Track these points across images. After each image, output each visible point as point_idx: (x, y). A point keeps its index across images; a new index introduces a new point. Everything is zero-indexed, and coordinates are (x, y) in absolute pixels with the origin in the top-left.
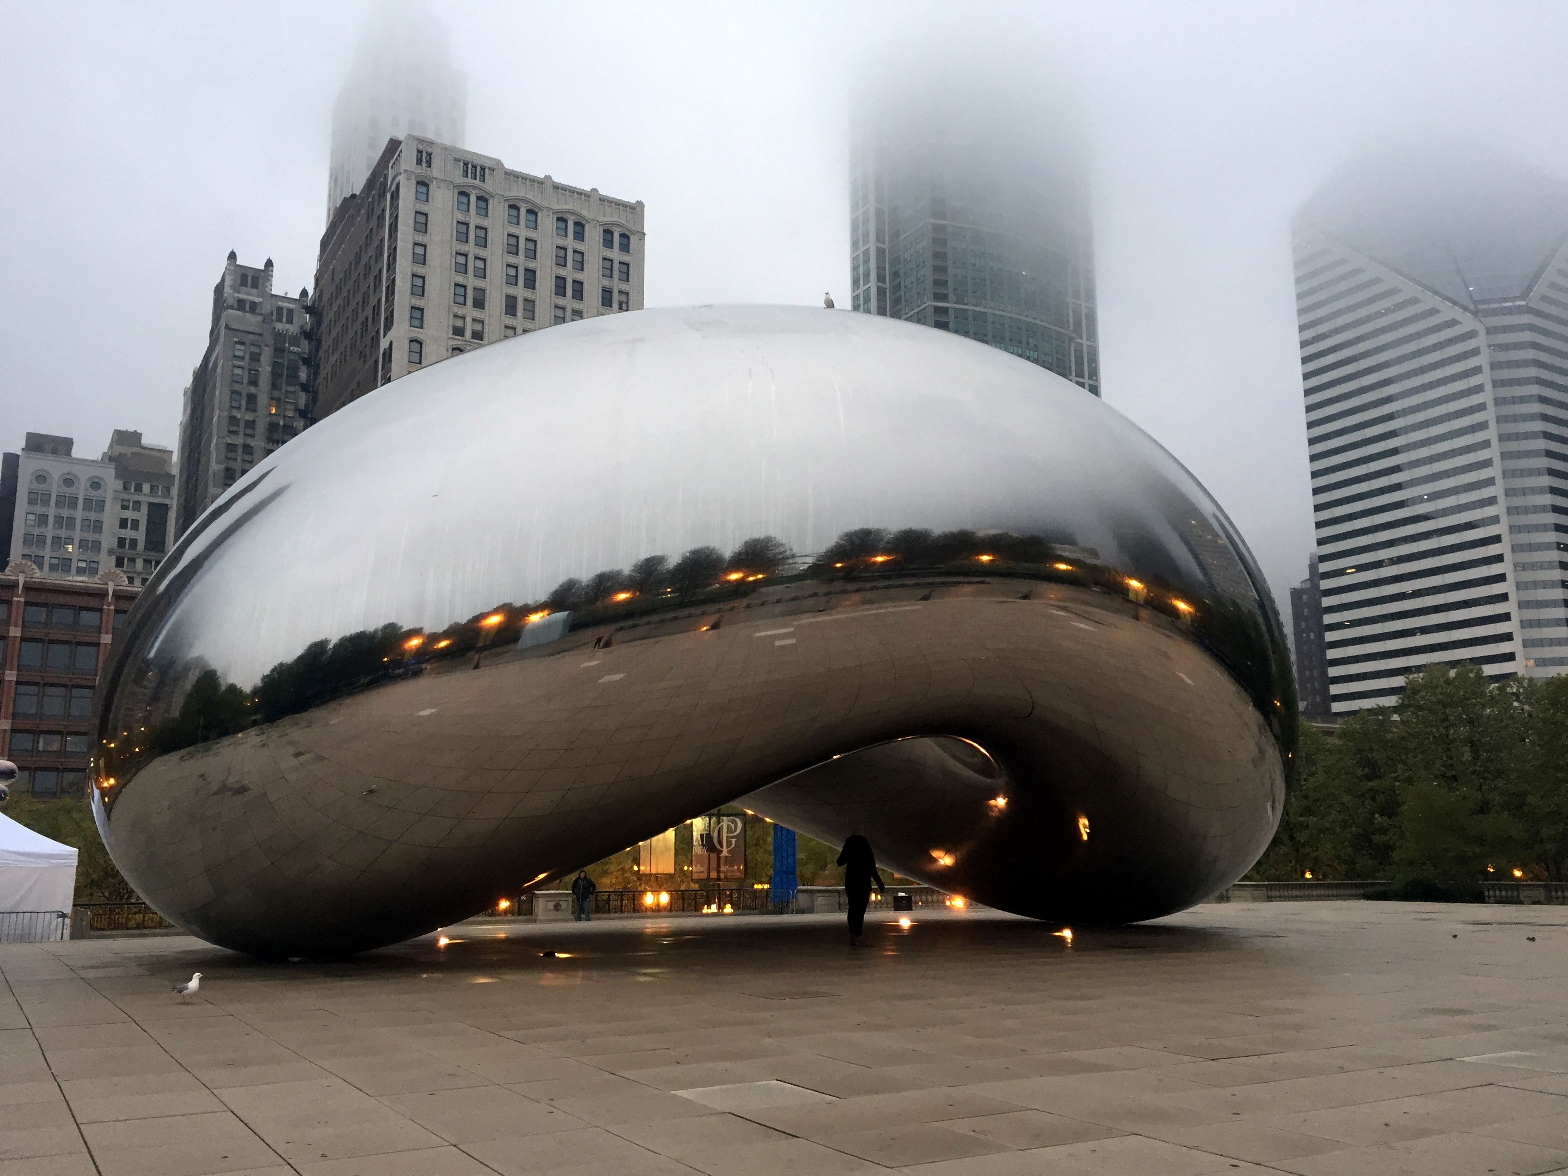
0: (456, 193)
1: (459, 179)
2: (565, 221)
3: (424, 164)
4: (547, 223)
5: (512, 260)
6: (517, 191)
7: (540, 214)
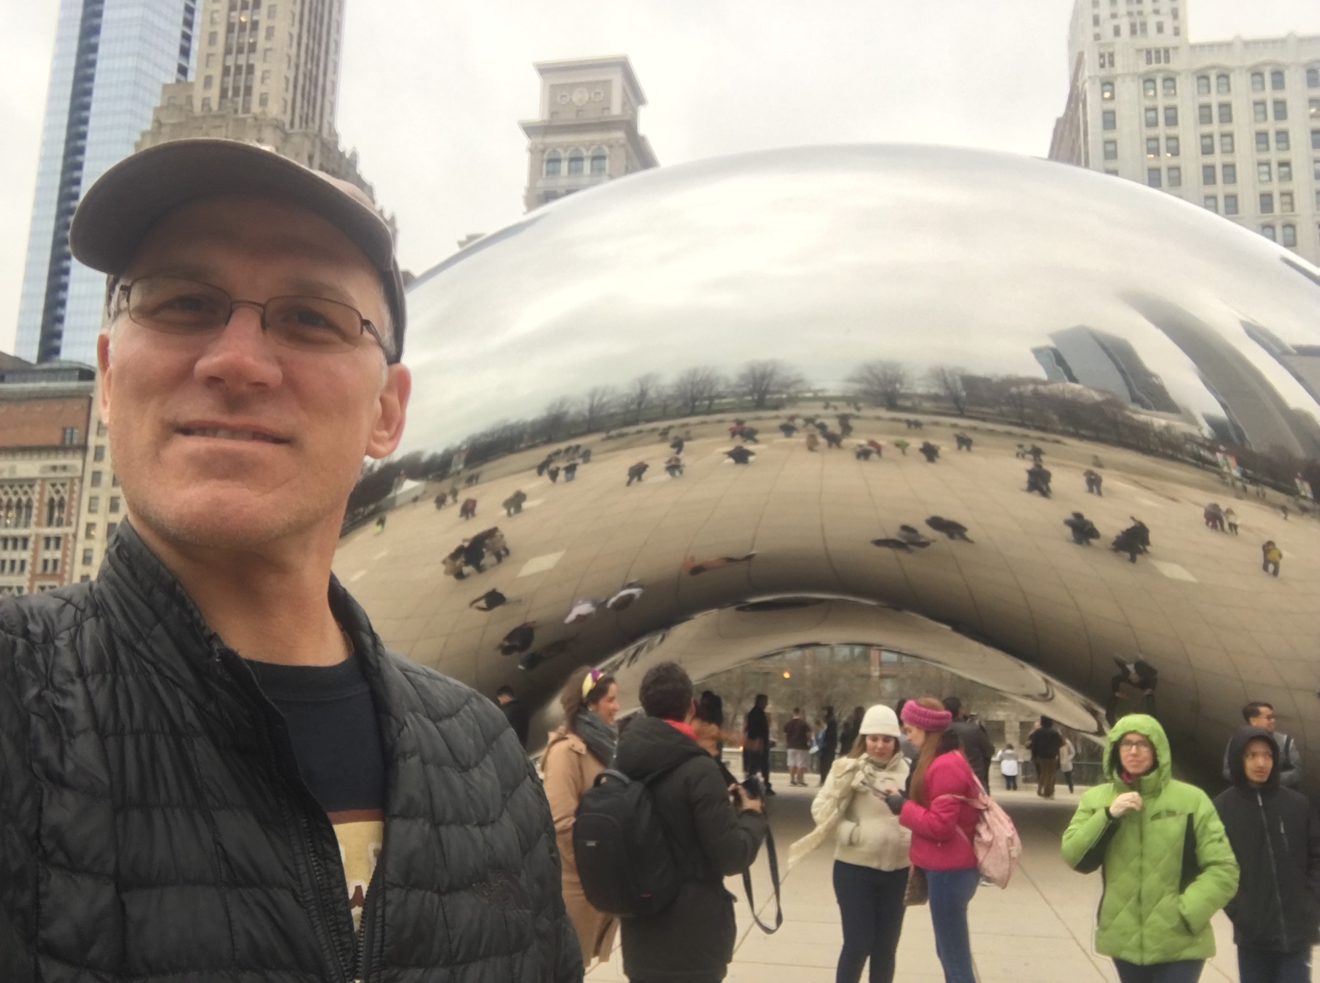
0: (1141, 82)
1: (1143, 67)
2: (1261, 74)
3: (1107, 64)
4: (1240, 83)
5: (1206, 129)
6: (1205, 61)
7: (1232, 77)
